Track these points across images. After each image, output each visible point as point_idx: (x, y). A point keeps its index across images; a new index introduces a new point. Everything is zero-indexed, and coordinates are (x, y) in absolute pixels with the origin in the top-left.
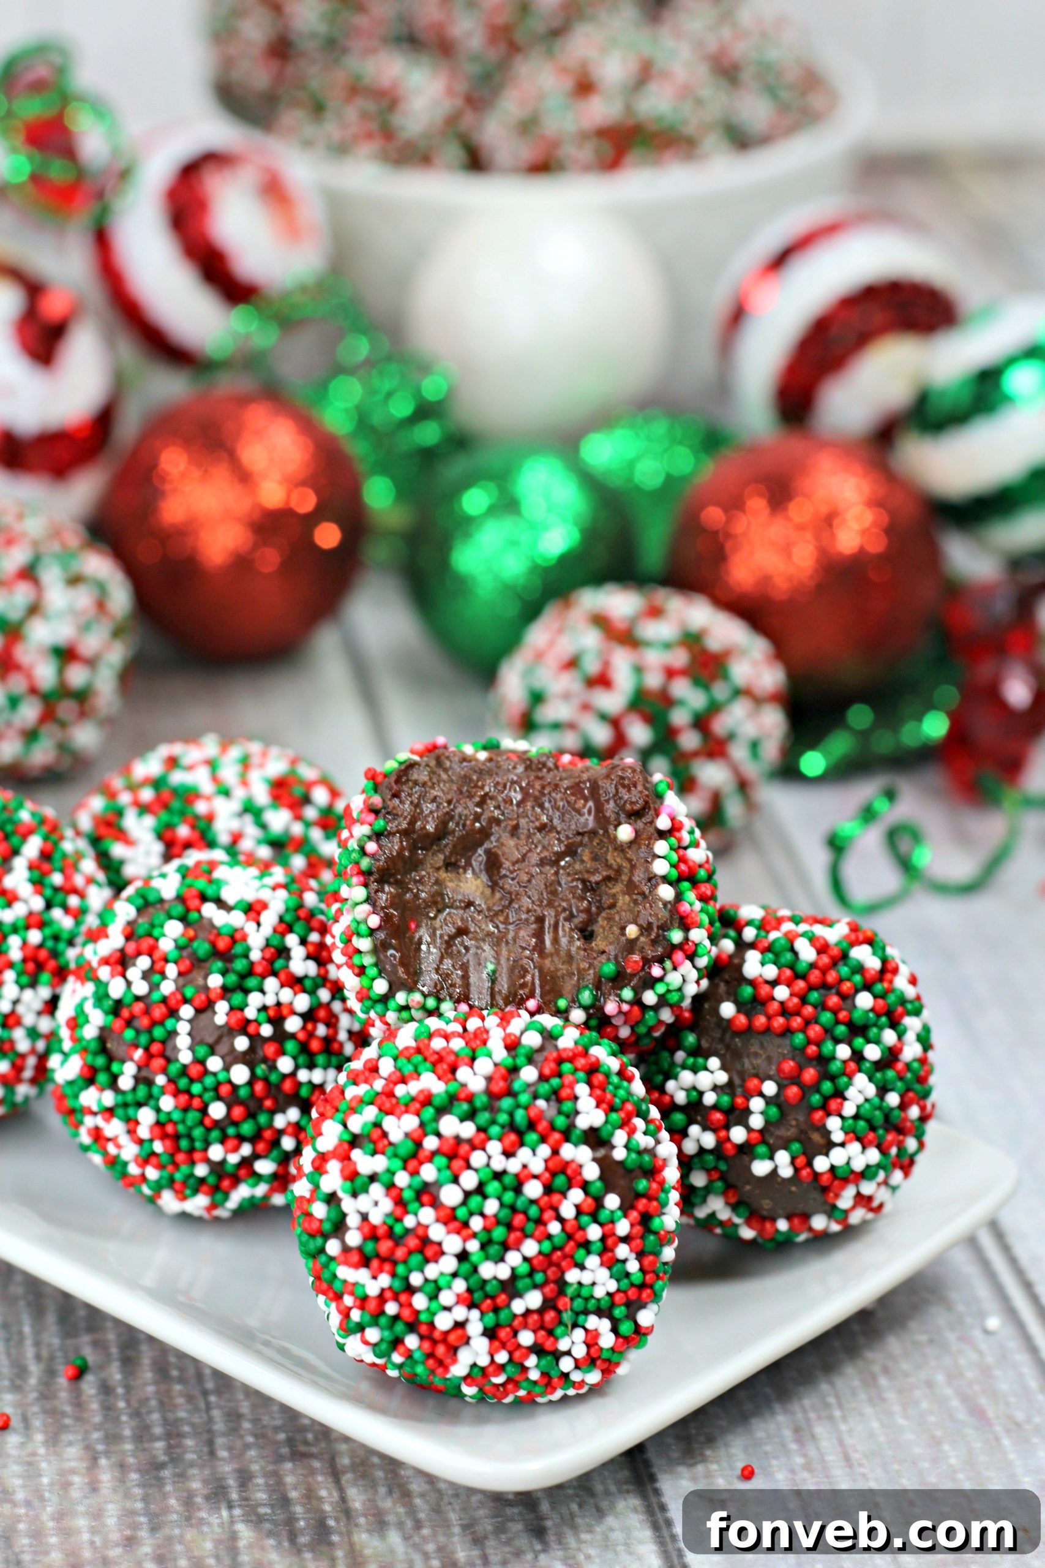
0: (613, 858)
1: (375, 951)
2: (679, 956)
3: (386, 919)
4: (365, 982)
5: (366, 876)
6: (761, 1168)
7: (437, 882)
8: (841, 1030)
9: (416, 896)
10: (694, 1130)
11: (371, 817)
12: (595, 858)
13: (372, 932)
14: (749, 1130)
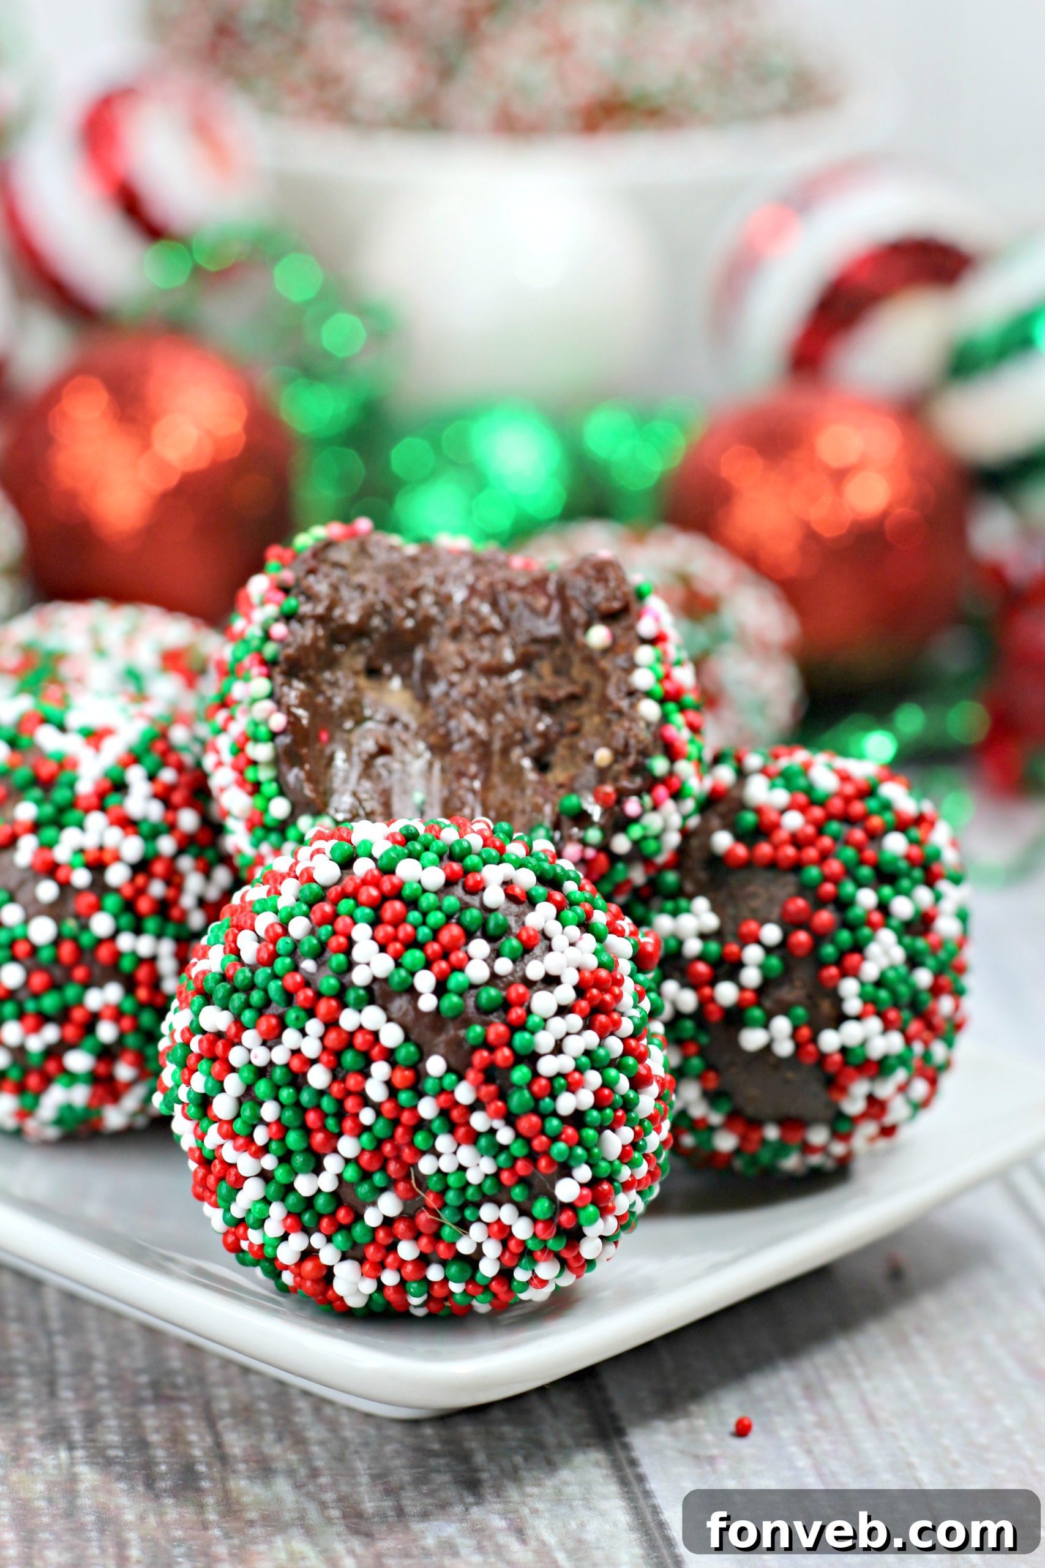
0: (579, 672)
1: (276, 762)
2: (661, 791)
3: (293, 722)
4: (259, 801)
5: (269, 665)
6: (752, 1039)
7: (356, 688)
8: (866, 872)
9: (330, 701)
10: (671, 987)
11: (279, 596)
12: (557, 671)
13: (273, 736)
14: (742, 988)
